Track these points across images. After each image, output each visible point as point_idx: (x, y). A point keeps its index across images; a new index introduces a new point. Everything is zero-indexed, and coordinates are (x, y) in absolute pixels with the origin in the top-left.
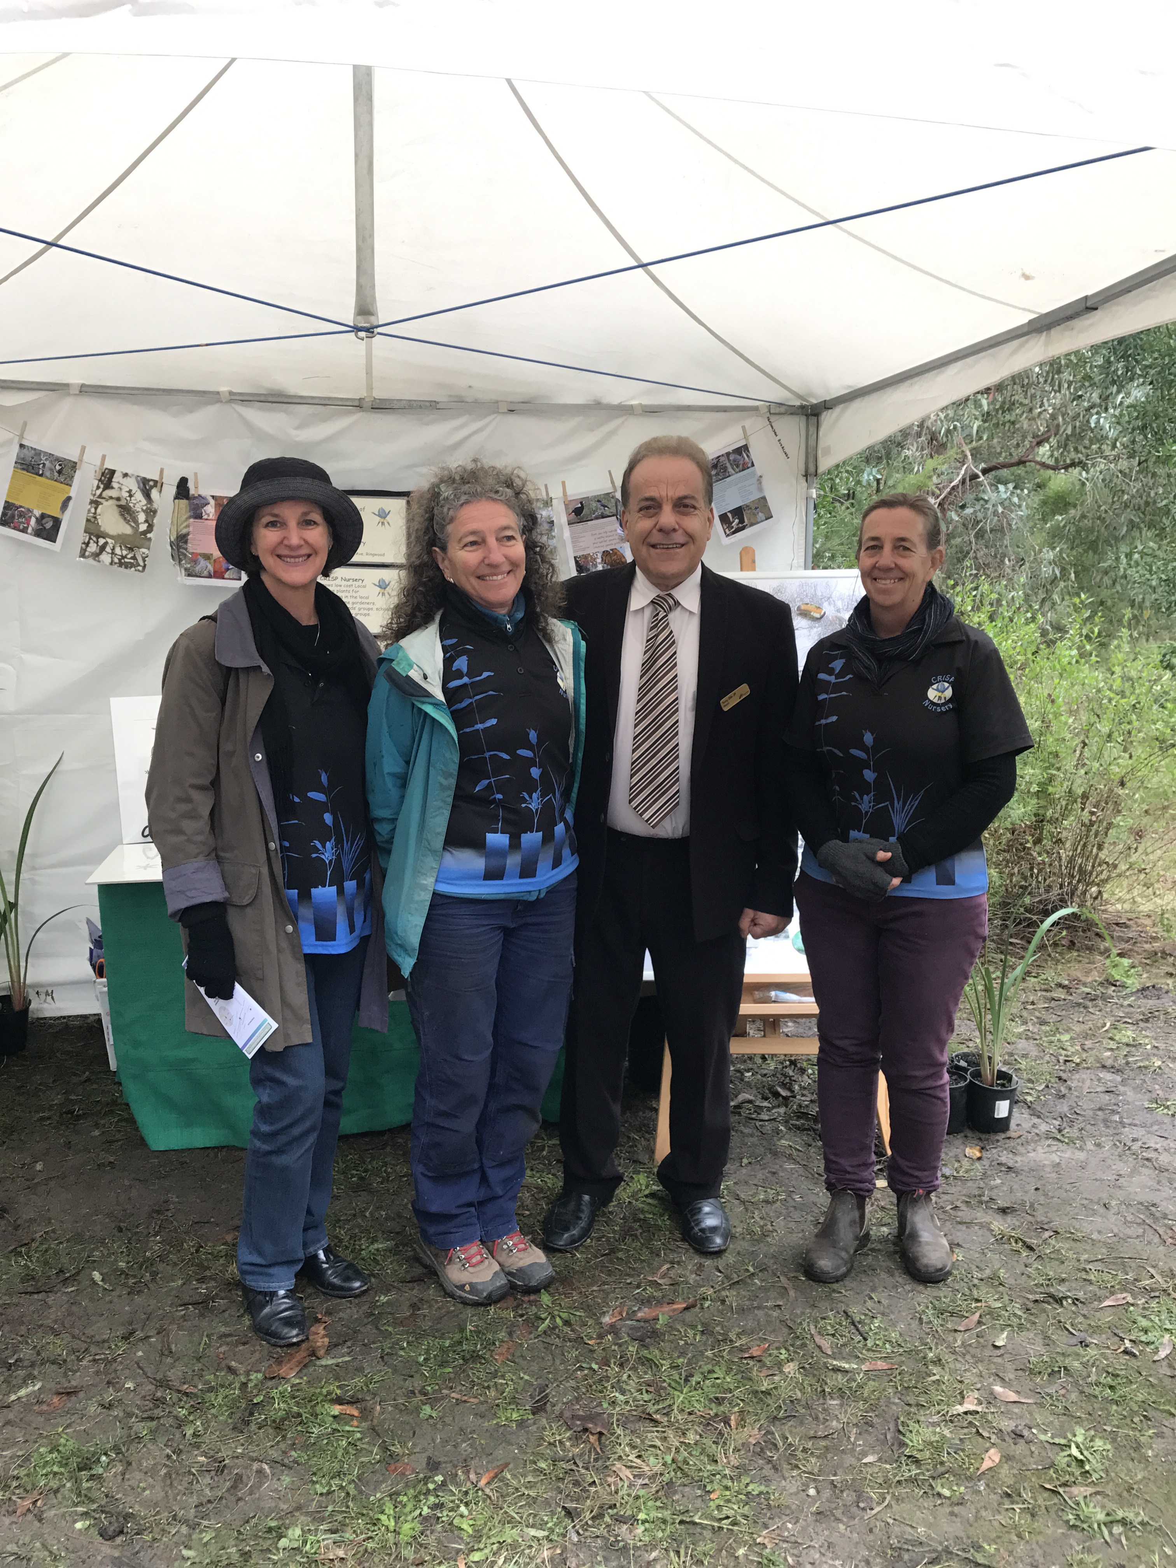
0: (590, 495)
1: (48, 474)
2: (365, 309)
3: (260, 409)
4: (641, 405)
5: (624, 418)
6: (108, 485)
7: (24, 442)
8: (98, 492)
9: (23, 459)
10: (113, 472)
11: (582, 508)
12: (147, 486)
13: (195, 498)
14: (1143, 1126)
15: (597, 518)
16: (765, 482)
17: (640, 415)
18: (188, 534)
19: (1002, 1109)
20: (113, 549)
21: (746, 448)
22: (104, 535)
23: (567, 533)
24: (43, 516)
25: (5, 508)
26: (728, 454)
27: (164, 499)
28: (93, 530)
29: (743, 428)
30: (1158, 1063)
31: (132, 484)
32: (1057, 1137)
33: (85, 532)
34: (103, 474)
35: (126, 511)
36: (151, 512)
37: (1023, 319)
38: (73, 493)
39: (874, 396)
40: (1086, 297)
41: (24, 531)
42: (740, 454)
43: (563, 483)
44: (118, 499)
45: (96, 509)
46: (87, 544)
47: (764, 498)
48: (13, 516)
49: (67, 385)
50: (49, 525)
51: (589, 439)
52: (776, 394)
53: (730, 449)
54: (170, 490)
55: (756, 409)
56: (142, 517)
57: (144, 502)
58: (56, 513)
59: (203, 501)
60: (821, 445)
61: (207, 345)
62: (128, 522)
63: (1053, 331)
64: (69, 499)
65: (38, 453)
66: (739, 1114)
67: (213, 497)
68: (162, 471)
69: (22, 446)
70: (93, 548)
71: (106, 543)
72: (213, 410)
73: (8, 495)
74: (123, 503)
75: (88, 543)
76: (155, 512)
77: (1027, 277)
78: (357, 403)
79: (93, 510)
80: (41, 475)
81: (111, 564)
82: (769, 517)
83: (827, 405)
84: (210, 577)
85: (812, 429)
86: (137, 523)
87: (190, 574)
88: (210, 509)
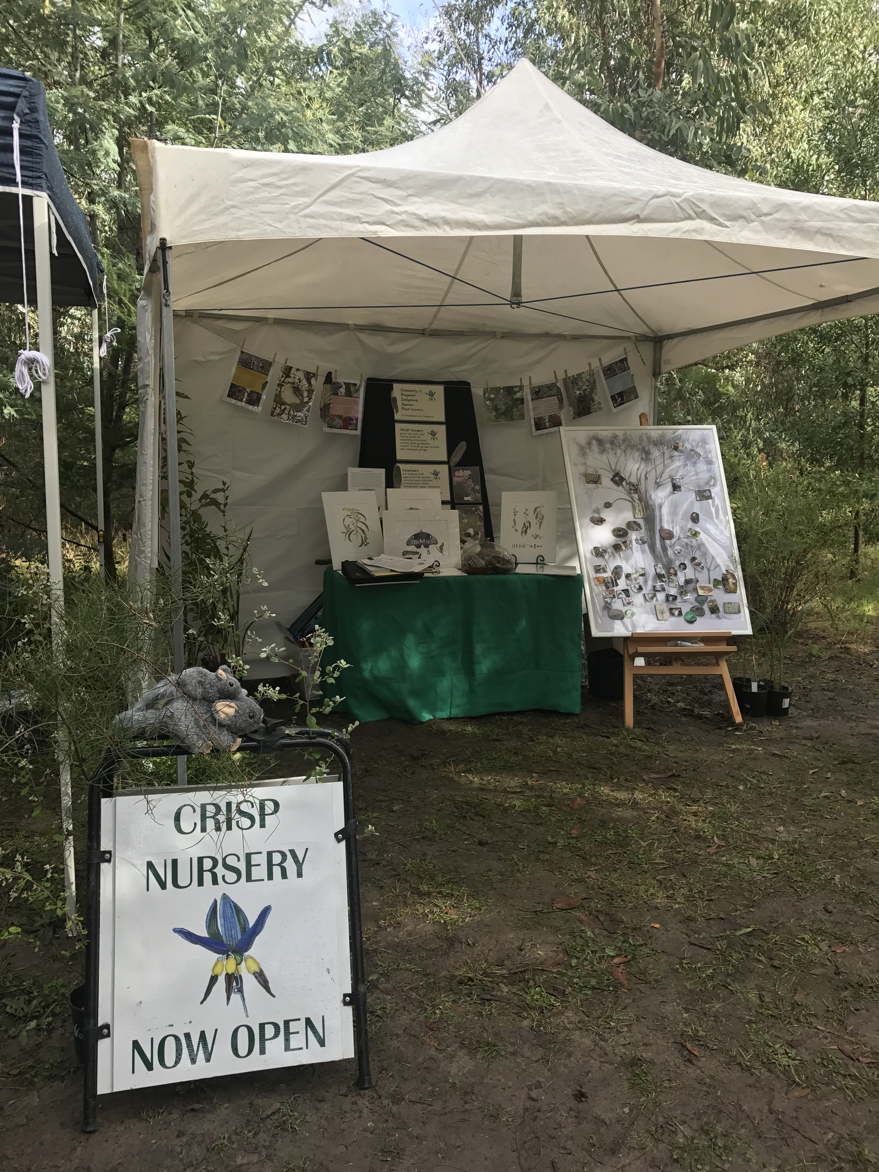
0: (544, 384)
1: (255, 368)
2: (517, 292)
4: (569, 334)
5: (560, 342)
6: (288, 376)
7: (244, 351)
9: (242, 359)
10: (291, 368)
11: (539, 391)
12: (309, 376)
13: (335, 383)
15: (546, 397)
16: (635, 378)
17: (568, 340)
18: (330, 404)
20: (289, 412)
21: (625, 359)
22: (285, 404)
23: (531, 404)
24: (252, 392)
25: (231, 387)
27: (318, 383)
28: (278, 400)
29: (625, 348)
31: (300, 374)
33: (274, 402)
34: (286, 369)
35: (297, 390)
36: (310, 391)
38: (268, 379)
40: (847, 296)
41: (241, 400)
42: (623, 363)
43: (530, 377)
44: (293, 383)
45: (281, 389)
46: (275, 409)
47: (634, 387)
48: (236, 392)
49: (267, 319)
50: (255, 397)
51: (542, 353)
53: (617, 360)
54: (322, 379)
55: (629, 338)
56: (305, 394)
57: (307, 385)
58: (259, 390)
59: (339, 385)
62: (298, 396)
64: (266, 383)
65: (251, 356)
67: (344, 383)
68: (318, 368)
69: (242, 352)
70: (278, 411)
71: (285, 408)
72: (344, 334)
73: (233, 380)
74: (296, 385)
76: (313, 391)
77: (821, 286)
79: (279, 389)
80: (252, 369)
81: (288, 420)
82: (637, 397)
84: (341, 428)
85: (658, 350)
86: (303, 398)
87: (330, 427)
88: (343, 390)
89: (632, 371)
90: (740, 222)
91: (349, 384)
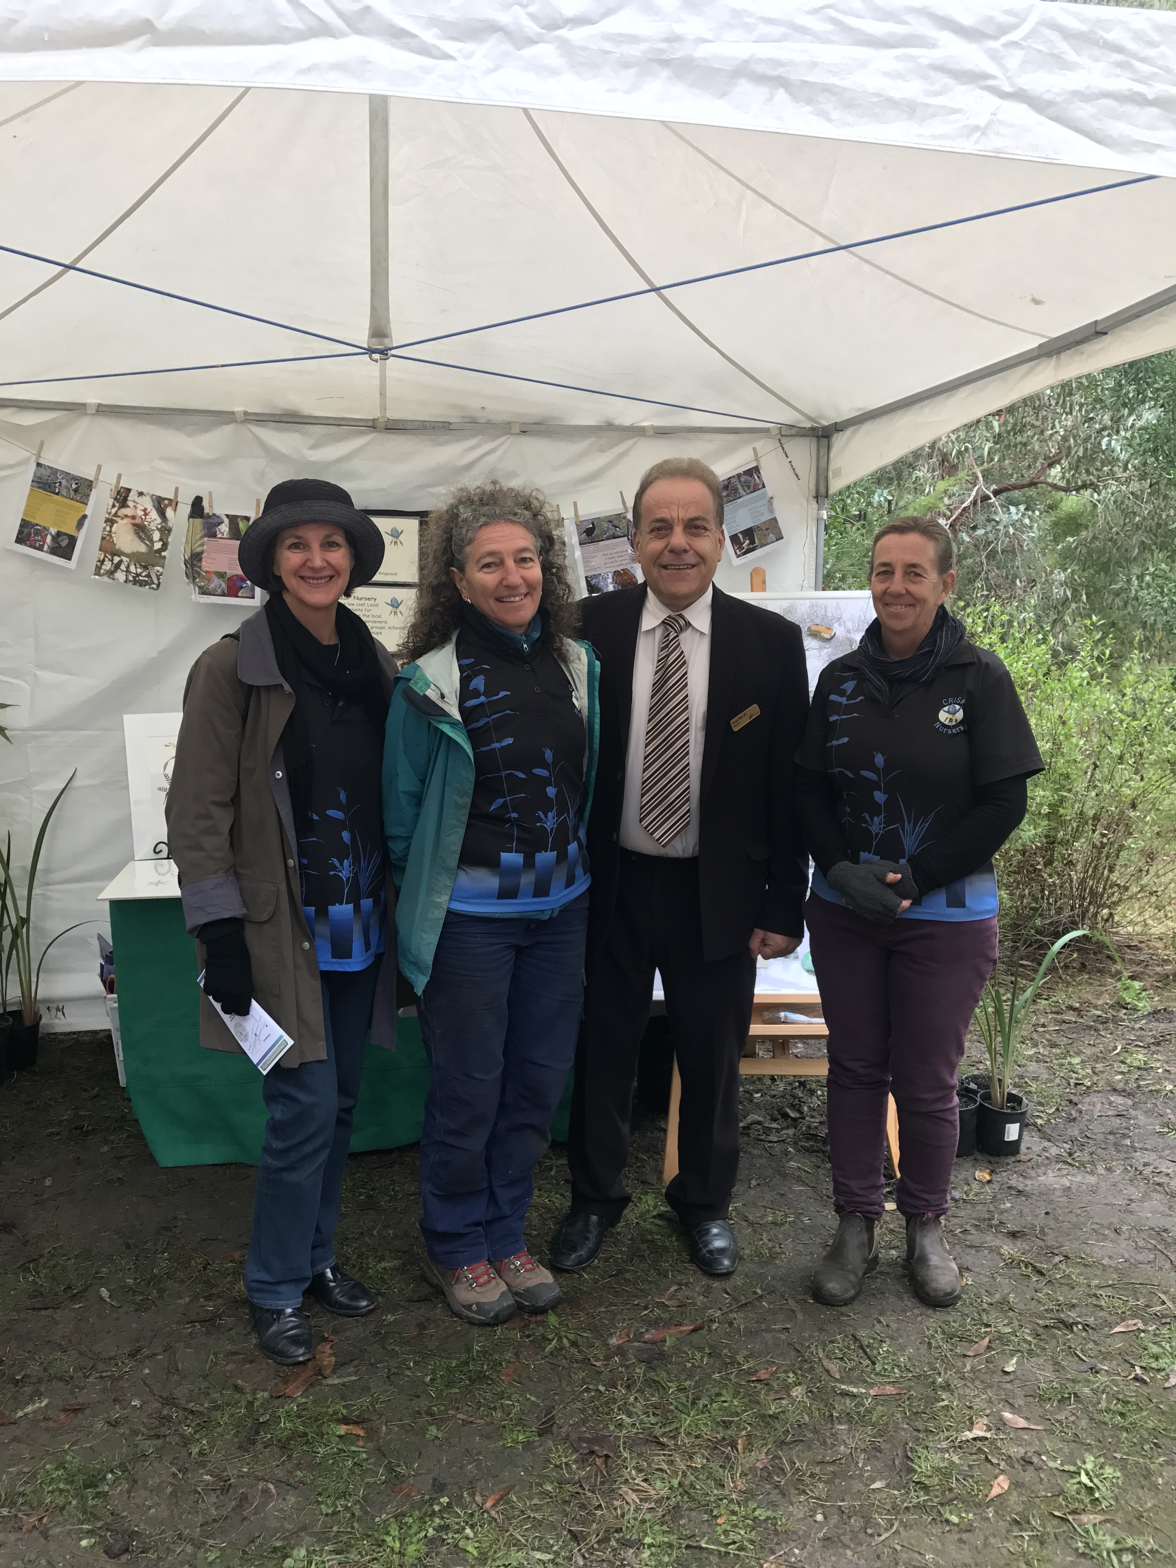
0: (601, 516)
1: (64, 492)
2: (379, 331)
3: (274, 429)
4: (652, 426)
5: (636, 439)
6: (123, 504)
7: (41, 461)
8: (114, 511)
9: (40, 478)
10: (129, 490)
11: (593, 528)
12: (161, 505)
13: (209, 517)
14: (1155, 1150)
15: (608, 539)
16: (775, 503)
17: (652, 436)
18: (202, 552)
19: (1012, 1132)
20: (128, 567)
21: (756, 469)
22: (119, 553)
23: (578, 553)
24: (59, 534)
25: (21, 526)
26: (739, 475)
27: (179, 517)
28: (108, 548)
29: (755, 449)
30: (1170, 1087)
31: (147, 503)
32: (1068, 1161)
33: (100, 550)
34: (118, 492)
35: (141, 530)
36: (166, 531)
37: (1033, 343)
38: (88, 511)
39: (884, 419)
40: (1096, 322)
41: (40, 549)
42: (751, 475)
43: (575, 504)
44: (134, 517)
45: (111, 527)
46: (102, 562)
47: (775, 519)
48: (30, 534)
49: (84, 405)
50: (64, 543)
51: (602, 460)
52: (786, 416)
53: (741, 471)
54: (185, 509)
55: (767, 430)
56: (156, 536)
57: (159, 520)
58: (70, 530)
59: (217, 520)
60: (832, 467)
61: (223, 366)
62: (142, 540)
63: (1063, 355)
64: (85, 517)
65: (55, 471)
66: (748, 1134)
67: (227, 516)
68: (177, 489)
69: (39, 465)
70: (108, 566)
71: (121, 562)
72: (228, 430)
73: (25, 514)
74: (138, 521)
75: (104, 560)
76: (170, 530)
77: (1036, 302)
78: (370, 424)
79: (108, 529)
80: (57, 494)
81: (126, 582)
82: (780, 537)
83: (838, 427)
84: (224, 595)
85: (823, 451)
86: (152, 542)
87: (204, 592)
88: (224, 528)
89: (769, 490)
90: (492, 44)
91: (236, 517)
